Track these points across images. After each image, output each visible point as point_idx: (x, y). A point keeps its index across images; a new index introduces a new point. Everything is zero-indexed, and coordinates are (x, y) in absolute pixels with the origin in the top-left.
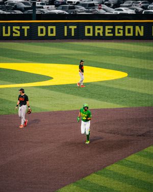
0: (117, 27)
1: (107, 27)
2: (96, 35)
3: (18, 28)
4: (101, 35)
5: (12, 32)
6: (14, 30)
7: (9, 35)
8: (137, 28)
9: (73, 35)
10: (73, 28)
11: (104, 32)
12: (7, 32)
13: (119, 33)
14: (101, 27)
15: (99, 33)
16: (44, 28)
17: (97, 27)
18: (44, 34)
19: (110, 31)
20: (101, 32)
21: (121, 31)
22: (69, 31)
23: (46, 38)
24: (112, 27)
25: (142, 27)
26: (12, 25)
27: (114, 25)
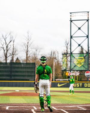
3: (79, 84)
5: (77, 85)
7: (76, 86)
16: (86, 84)
18: (86, 86)
26: (77, 83)
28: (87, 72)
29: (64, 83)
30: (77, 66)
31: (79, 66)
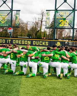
0: (22, 41)
1: (20, 41)
2: (16, 43)
4: (18, 43)
8: (29, 41)
9: (10, 43)
10: (10, 40)
11: (19, 42)
13: (23, 43)
14: (18, 41)
15: (17, 43)
16: (2, 40)
17: (17, 41)
19: (20, 42)
20: (18, 42)
21: (24, 42)
22: (9, 41)
24: (21, 41)
25: (30, 41)
27: (22, 40)
30: (1, 22)
31: (3, 23)
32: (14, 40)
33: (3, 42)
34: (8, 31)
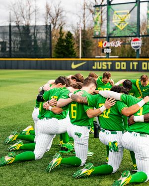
3: (105, 63)
5: (102, 66)
6: (103, 65)
7: (100, 68)
10: (135, 64)
12: (99, 66)
16: (119, 63)
18: (119, 68)
22: (133, 65)
23: (120, 70)
26: (102, 61)
28: (134, 40)
29: (82, 61)
30: (118, 28)
31: (121, 29)
32: (143, 63)
33: (122, 68)
34: (133, 45)
